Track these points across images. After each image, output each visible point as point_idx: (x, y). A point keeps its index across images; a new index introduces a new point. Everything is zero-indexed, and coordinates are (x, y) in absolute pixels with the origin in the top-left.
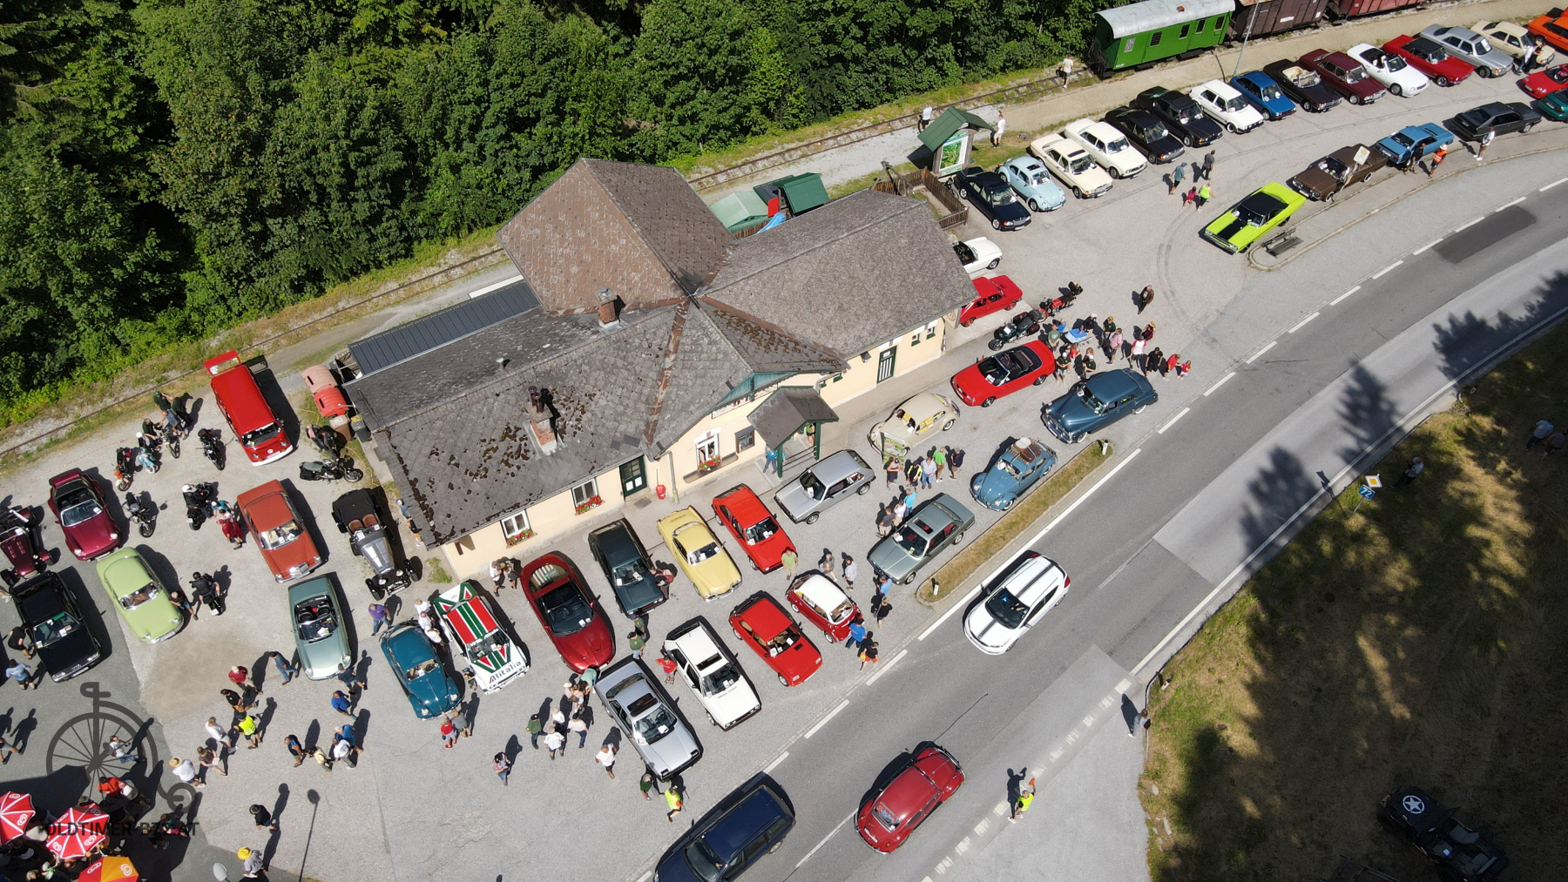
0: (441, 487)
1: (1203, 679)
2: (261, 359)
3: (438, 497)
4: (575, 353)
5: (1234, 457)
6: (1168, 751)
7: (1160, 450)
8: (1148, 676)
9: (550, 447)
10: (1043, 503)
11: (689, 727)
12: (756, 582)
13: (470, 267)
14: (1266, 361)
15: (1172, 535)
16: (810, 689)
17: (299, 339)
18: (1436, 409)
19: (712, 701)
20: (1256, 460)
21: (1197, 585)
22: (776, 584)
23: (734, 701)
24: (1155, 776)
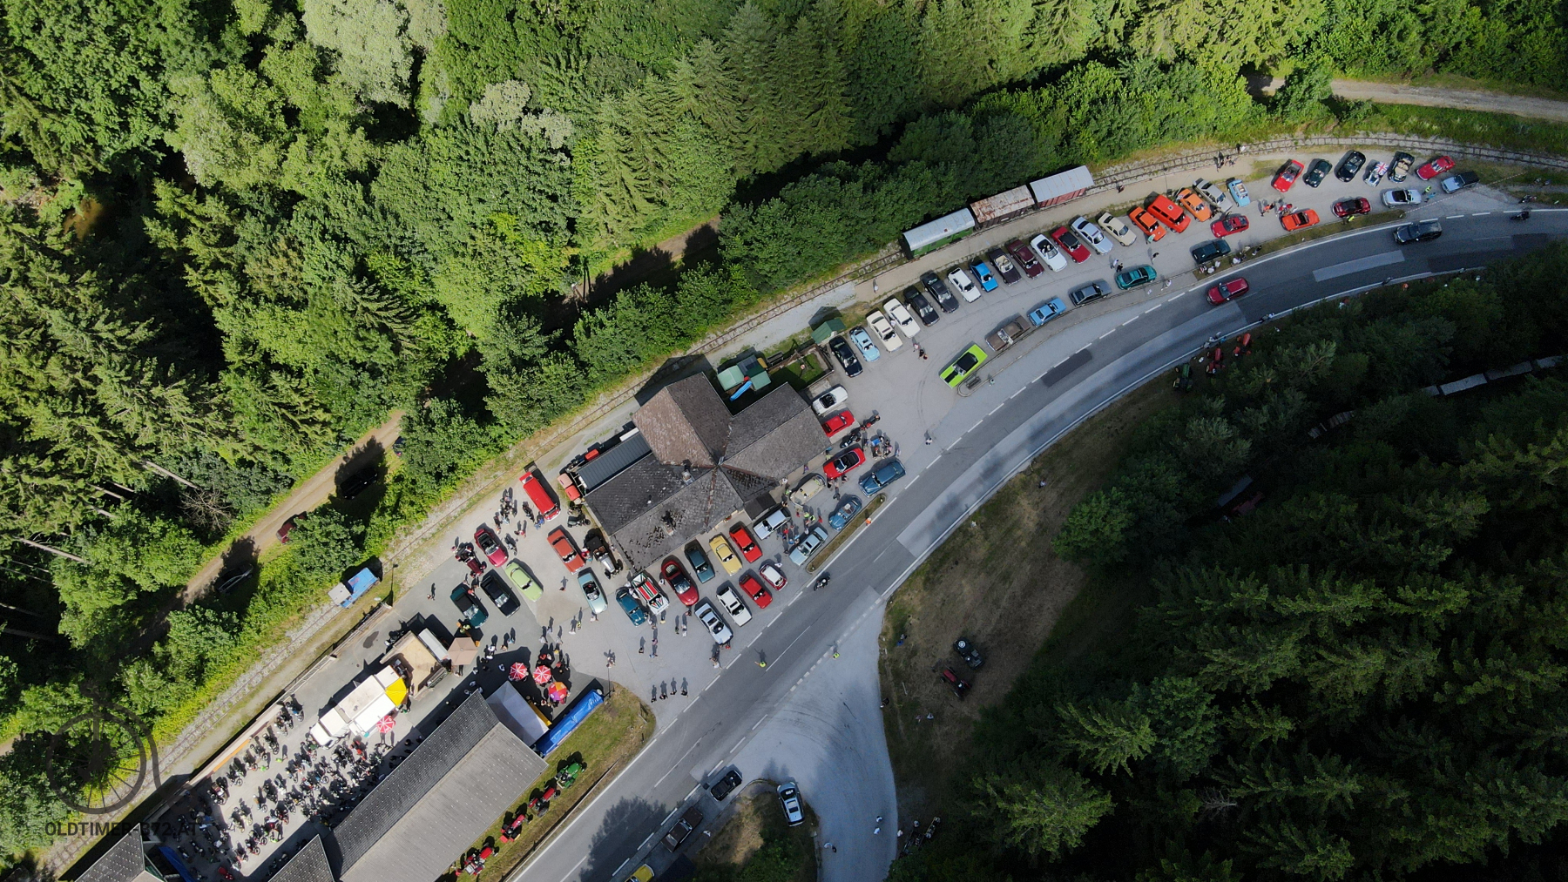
0: (635, 553)
1: (906, 598)
2: (532, 463)
3: (634, 556)
4: (676, 495)
5: (934, 498)
6: (890, 626)
7: (905, 497)
8: (887, 597)
9: (671, 533)
10: (856, 526)
11: (728, 627)
12: (748, 566)
13: (611, 405)
14: (957, 449)
15: (903, 538)
16: (768, 610)
17: (547, 451)
18: (1020, 470)
19: (735, 617)
20: (941, 500)
21: (911, 558)
22: (755, 566)
23: (744, 616)
24: (884, 634)
